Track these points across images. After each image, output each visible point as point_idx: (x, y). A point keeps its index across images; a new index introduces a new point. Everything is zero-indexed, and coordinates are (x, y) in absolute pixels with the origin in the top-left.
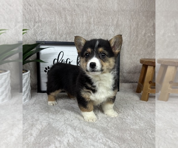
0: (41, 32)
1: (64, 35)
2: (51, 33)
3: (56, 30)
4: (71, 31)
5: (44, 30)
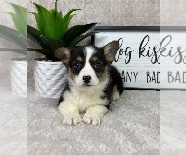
0: (92, 15)
1: (119, 18)
2: (104, 16)
3: (110, 12)
4: (128, 13)
5: (95, 12)
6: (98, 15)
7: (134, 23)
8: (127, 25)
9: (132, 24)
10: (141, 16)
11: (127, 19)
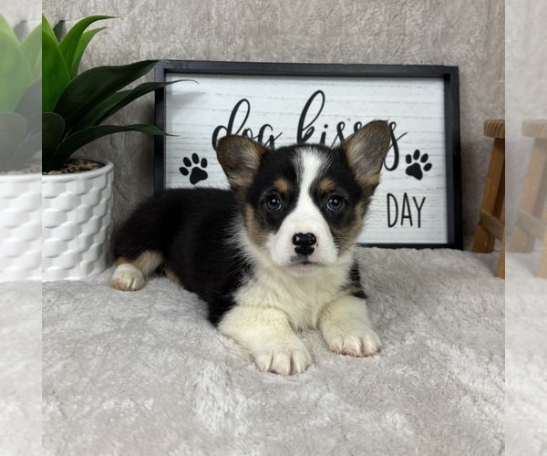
0: (155, 29)
1: (237, 37)
2: (192, 32)
3: (208, 20)
4: (261, 23)
5: (165, 20)
6: (174, 29)
7: (282, 54)
8: (260, 60)
9: (275, 57)
10: (300, 34)
11: (261, 43)
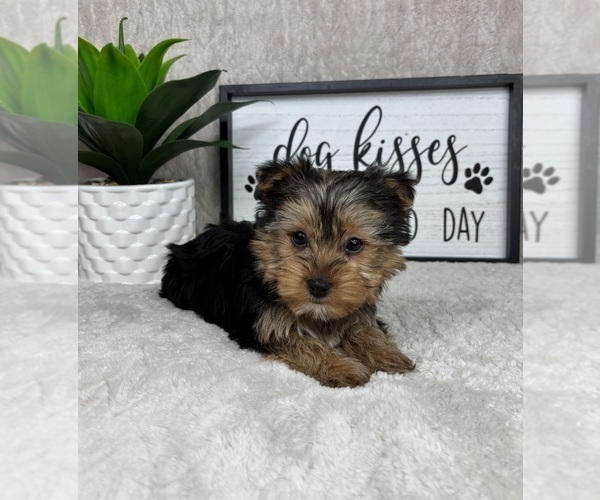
1: (308, 59)
3: (282, 44)
4: (332, 43)
7: (352, 72)
11: (332, 62)
